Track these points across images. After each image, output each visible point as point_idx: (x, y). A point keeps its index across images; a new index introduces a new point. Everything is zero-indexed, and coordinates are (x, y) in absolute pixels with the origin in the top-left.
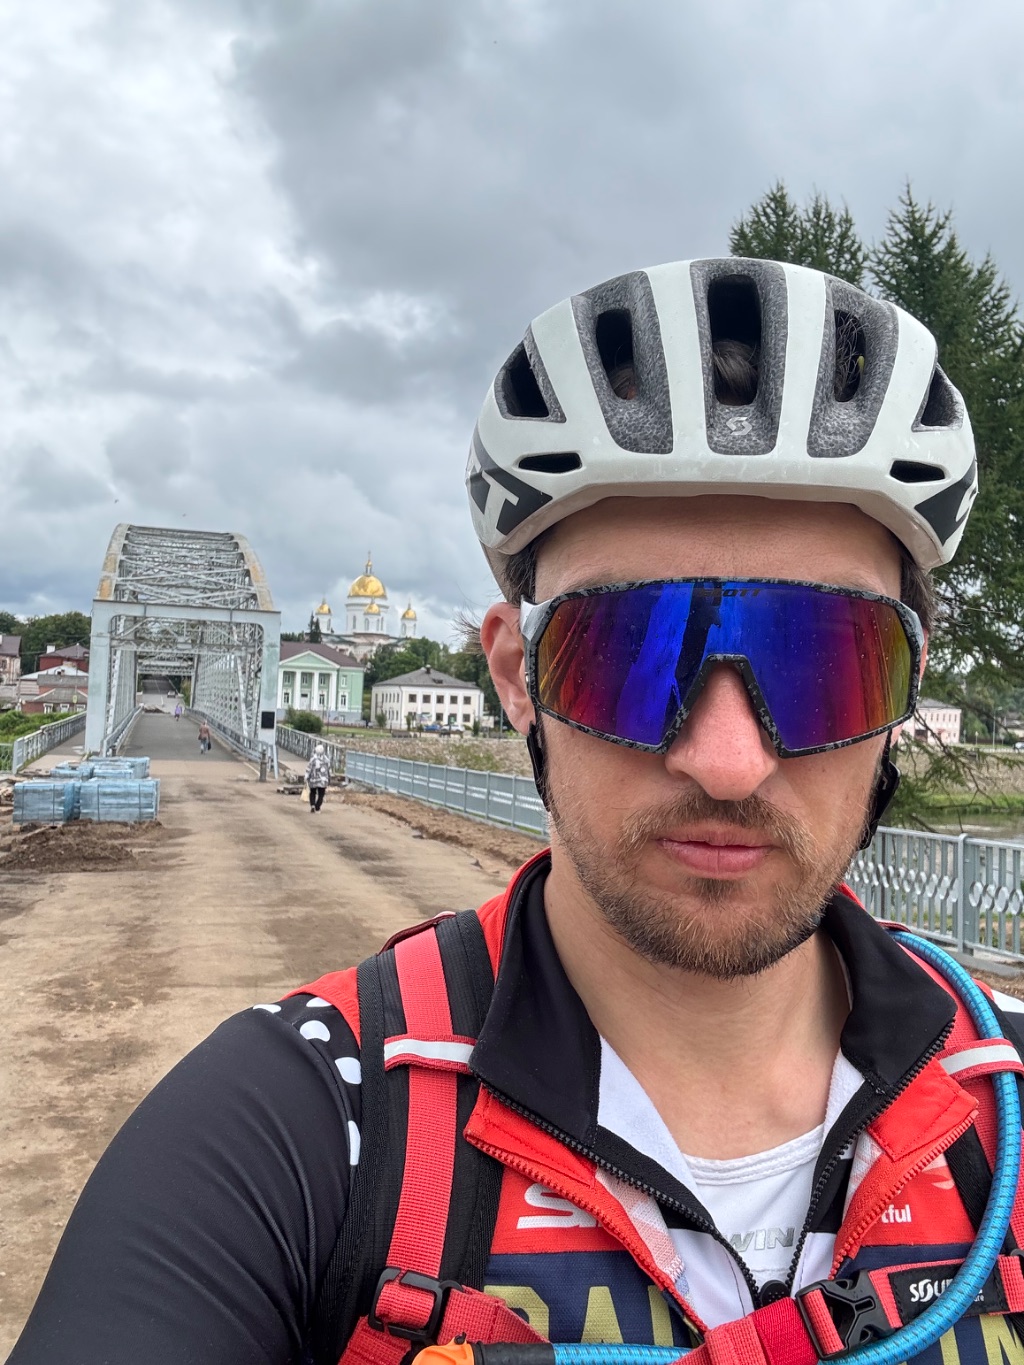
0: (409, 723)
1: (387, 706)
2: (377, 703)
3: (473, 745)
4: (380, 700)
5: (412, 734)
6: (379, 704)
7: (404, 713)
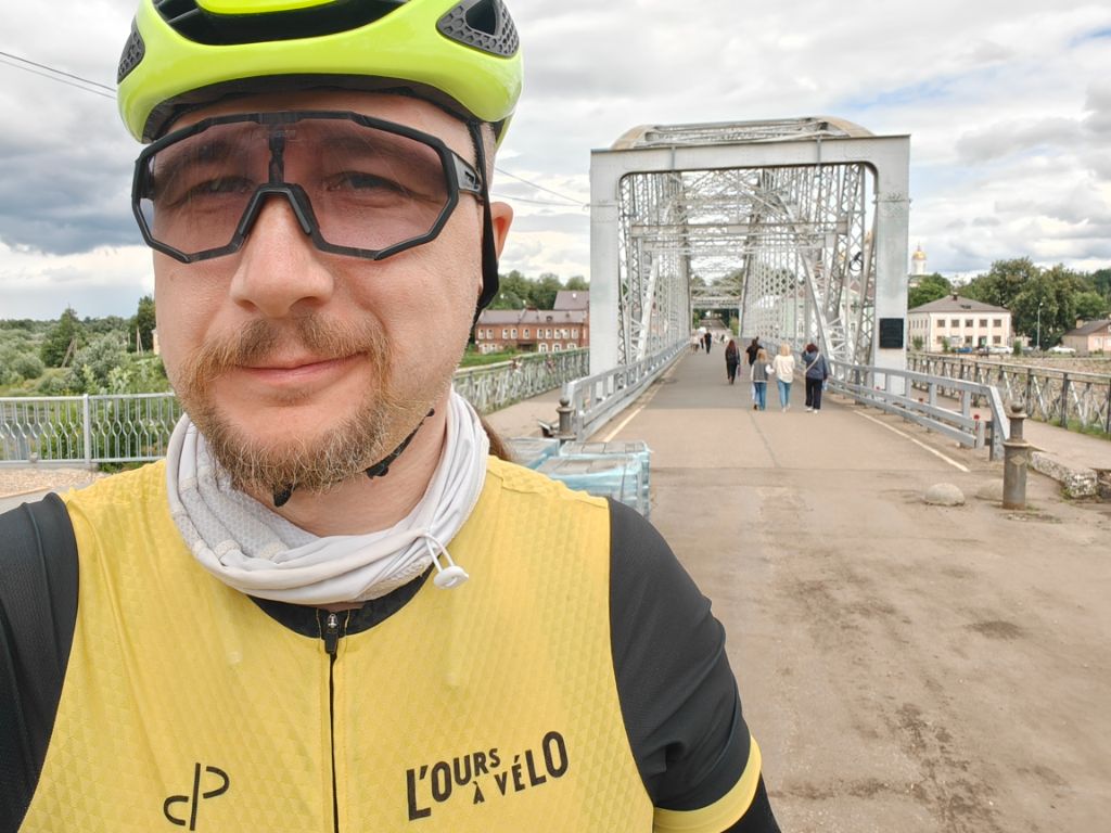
7: (936, 337)
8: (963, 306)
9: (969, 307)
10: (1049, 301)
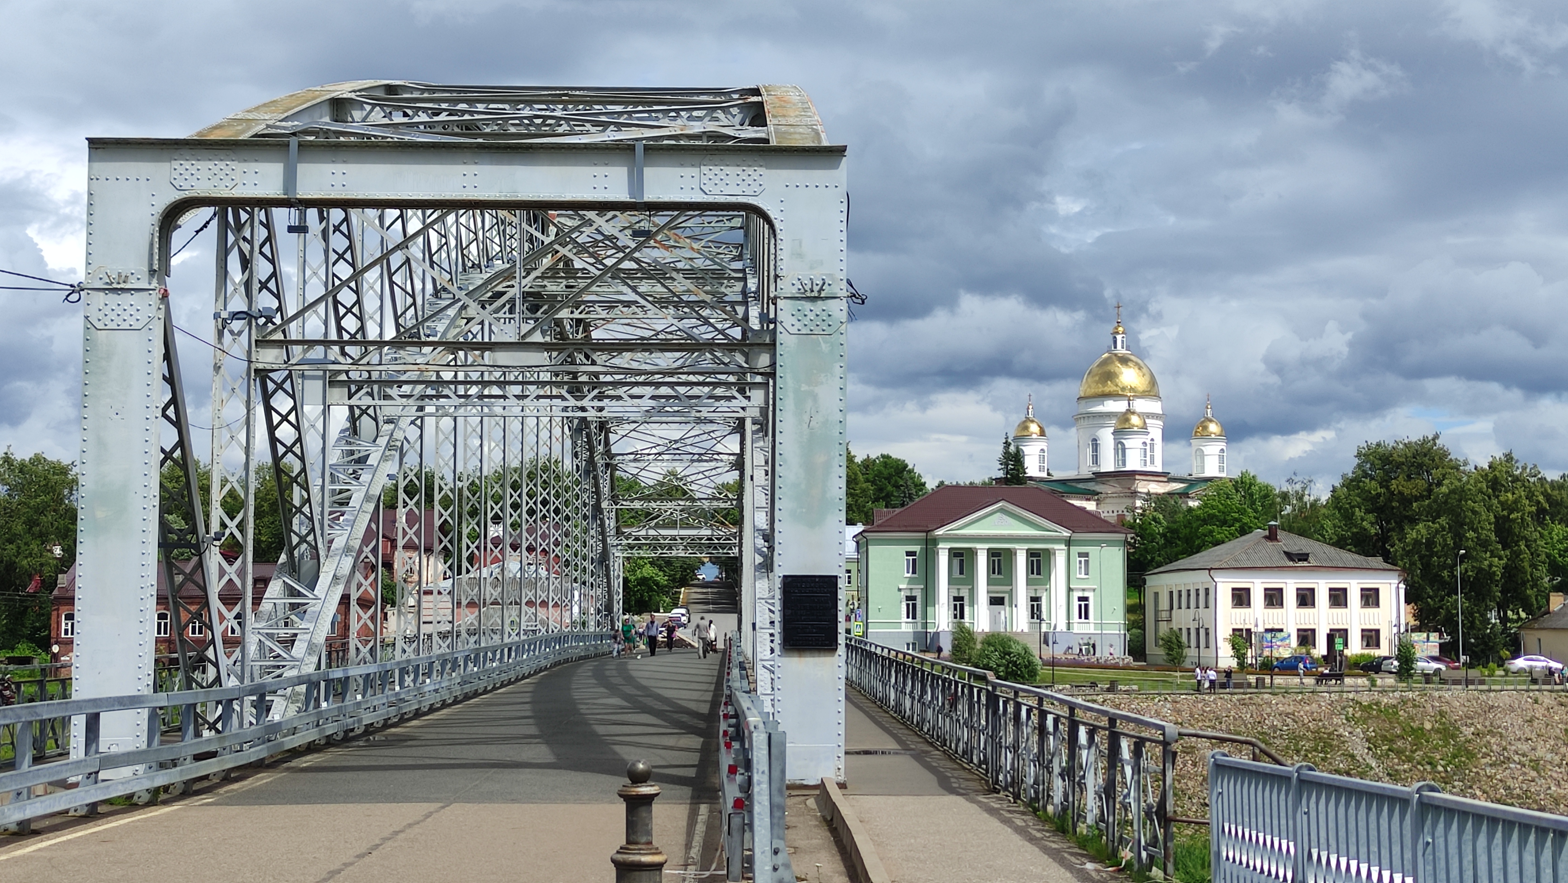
0: (1240, 656)
1: (1183, 619)
2: (1157, 612)
3: (1404, 701)
4: (1164, 604)
5: (1252, 679)
6: (1164, 615)
7: (1223, 632)
8: (1290, 556)
9: (1304, 557)
10: (1484, 544)
